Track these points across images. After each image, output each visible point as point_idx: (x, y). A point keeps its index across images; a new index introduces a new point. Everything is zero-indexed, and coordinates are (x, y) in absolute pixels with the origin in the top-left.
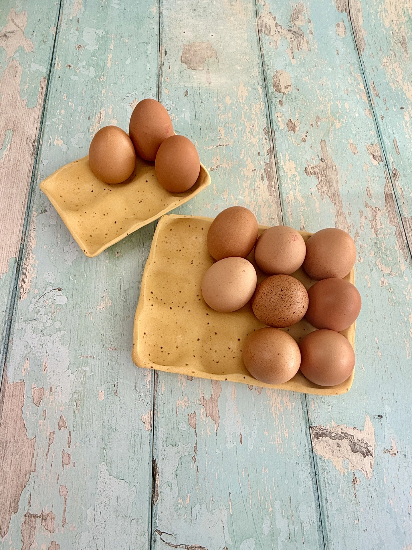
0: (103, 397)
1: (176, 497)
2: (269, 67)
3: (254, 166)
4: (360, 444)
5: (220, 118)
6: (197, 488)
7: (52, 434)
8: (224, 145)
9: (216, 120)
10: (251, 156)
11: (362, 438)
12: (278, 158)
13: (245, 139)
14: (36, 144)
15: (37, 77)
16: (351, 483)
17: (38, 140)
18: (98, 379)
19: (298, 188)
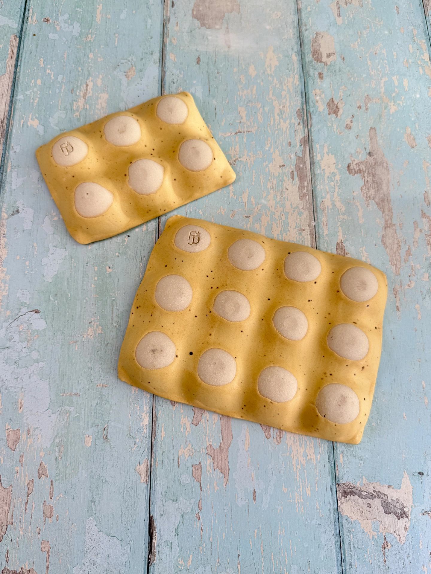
0: (90, 442)
1: (176, 557)
2: (308, 27)
3: (282, 161)
4: (394, 504)
5: (241, 95)
6: (201, 548)
7: (31, 483)
8: (245, 132)
9: (236, 97)
10: (280, 147)
11: (398, 497)
12: (314, 151)
13: (272, 123)
14: (5, 124)
15: (6, 35)
16: (381, 548)
17: (8, 119)
18: (85, 421)
19: (337, 190)
